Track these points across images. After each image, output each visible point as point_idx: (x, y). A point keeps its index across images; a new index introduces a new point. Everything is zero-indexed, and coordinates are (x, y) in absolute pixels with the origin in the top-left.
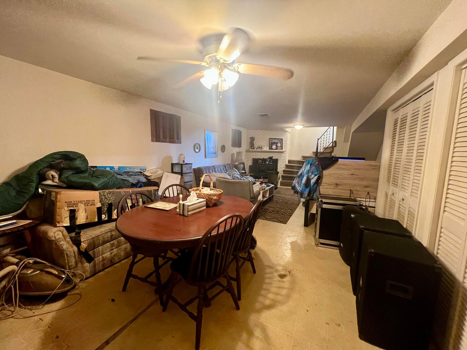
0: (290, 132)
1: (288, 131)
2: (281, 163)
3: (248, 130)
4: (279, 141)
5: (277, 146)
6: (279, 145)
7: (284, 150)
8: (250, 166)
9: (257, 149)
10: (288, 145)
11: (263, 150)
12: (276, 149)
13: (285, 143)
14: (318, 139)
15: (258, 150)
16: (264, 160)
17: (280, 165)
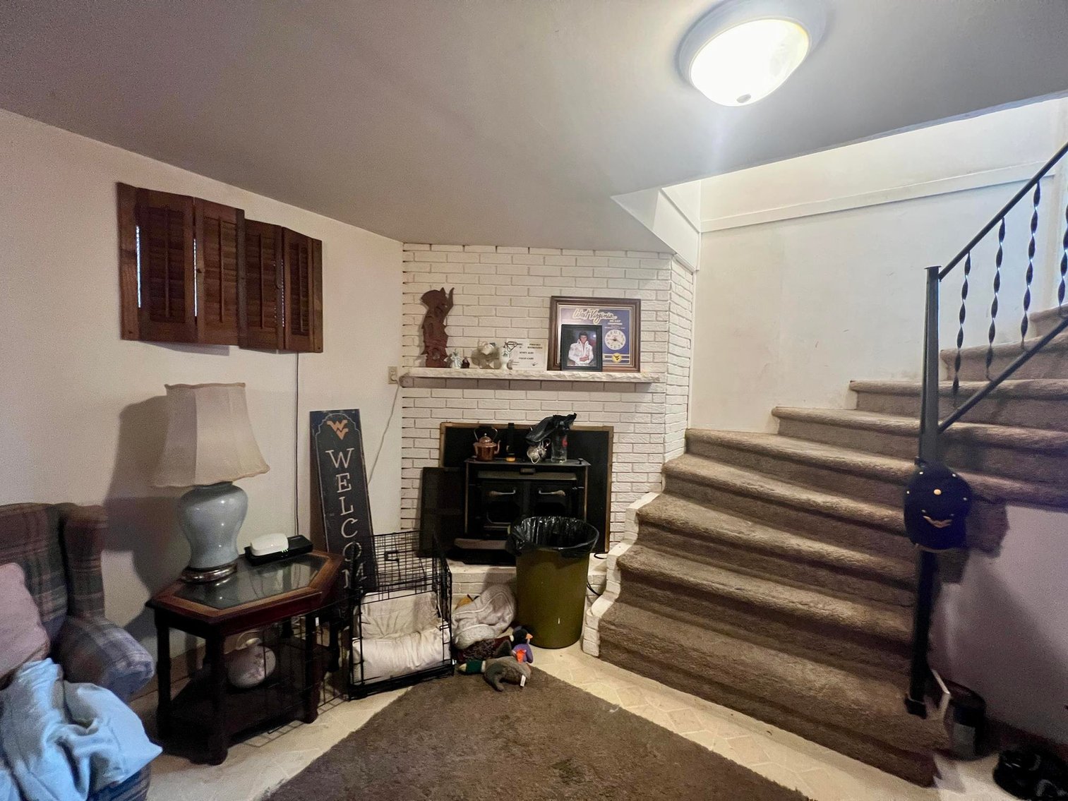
0: (694, 264)
1: (673, 254)
2: (631, 458)
3: (407, 247)
4: (615, 312)
5: (599, 348)
6: (614, 339)
7: (647, 371)
8: (427, 472)
9: (465, 365)
10: (685, 343)
11: (503, 373)
12: (598, 366)
13: (660, 326)
14: (935, 275)
15: (475, 372)
16: (514, 438)
17: (628, 467)
